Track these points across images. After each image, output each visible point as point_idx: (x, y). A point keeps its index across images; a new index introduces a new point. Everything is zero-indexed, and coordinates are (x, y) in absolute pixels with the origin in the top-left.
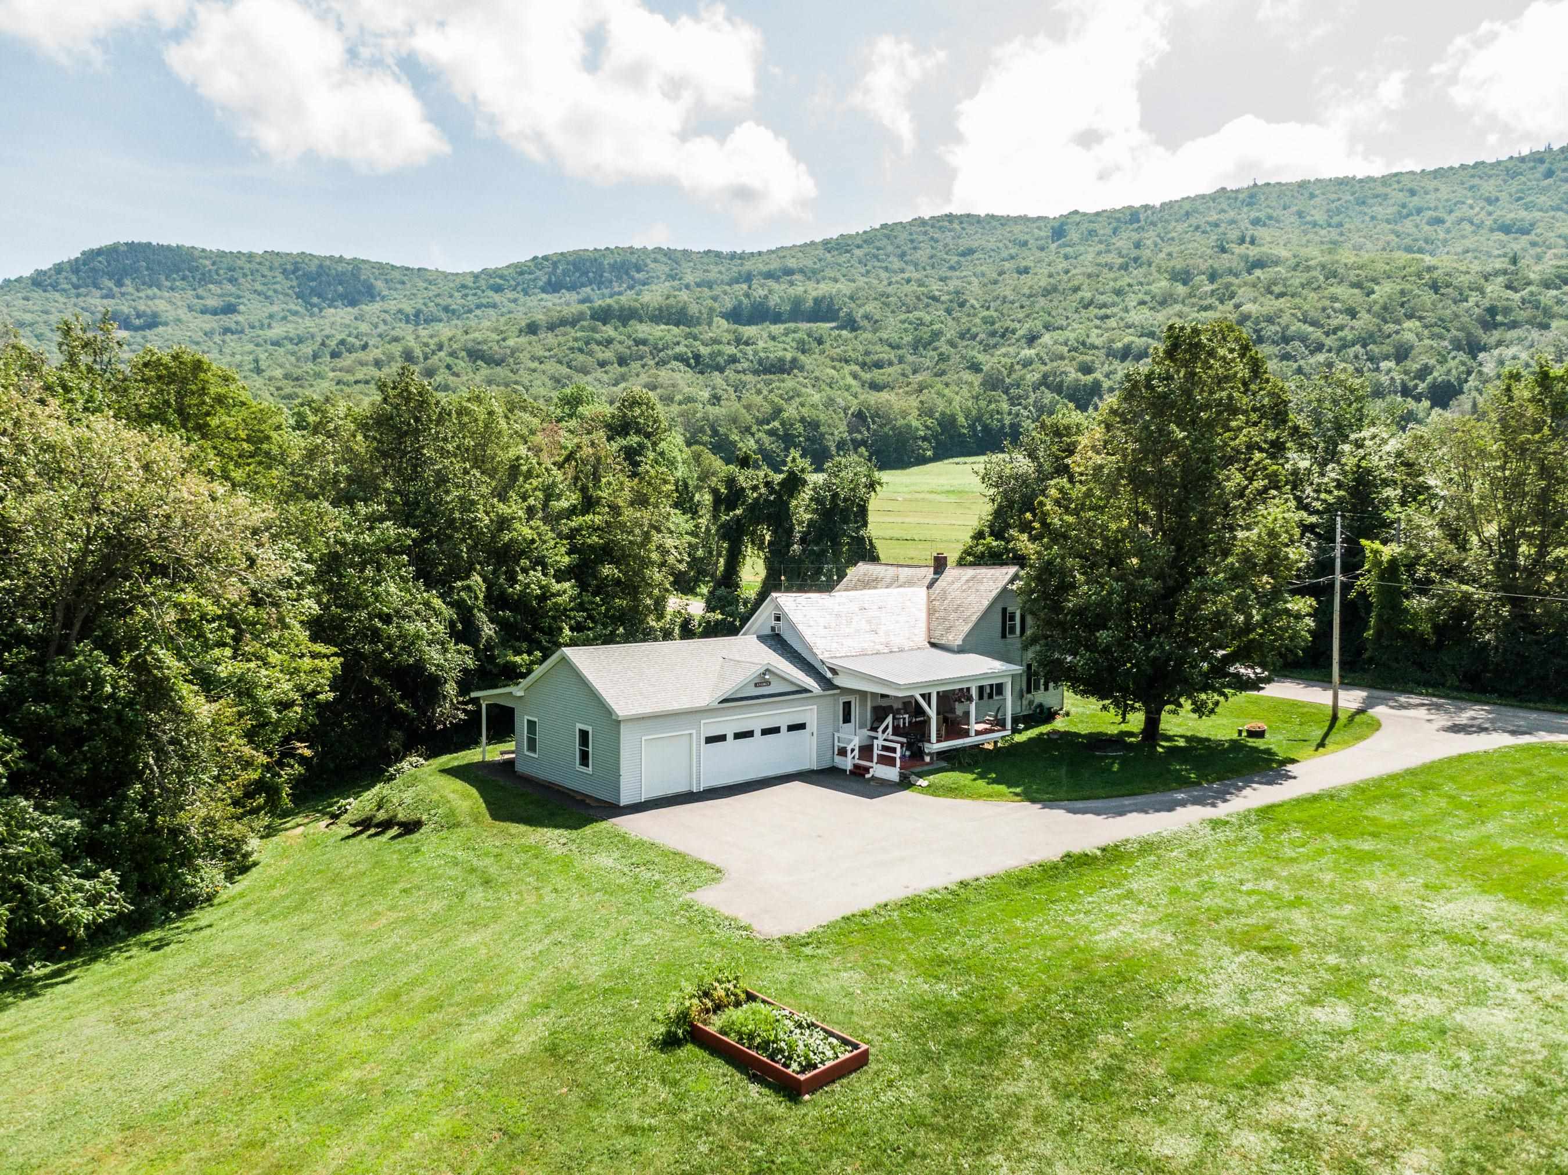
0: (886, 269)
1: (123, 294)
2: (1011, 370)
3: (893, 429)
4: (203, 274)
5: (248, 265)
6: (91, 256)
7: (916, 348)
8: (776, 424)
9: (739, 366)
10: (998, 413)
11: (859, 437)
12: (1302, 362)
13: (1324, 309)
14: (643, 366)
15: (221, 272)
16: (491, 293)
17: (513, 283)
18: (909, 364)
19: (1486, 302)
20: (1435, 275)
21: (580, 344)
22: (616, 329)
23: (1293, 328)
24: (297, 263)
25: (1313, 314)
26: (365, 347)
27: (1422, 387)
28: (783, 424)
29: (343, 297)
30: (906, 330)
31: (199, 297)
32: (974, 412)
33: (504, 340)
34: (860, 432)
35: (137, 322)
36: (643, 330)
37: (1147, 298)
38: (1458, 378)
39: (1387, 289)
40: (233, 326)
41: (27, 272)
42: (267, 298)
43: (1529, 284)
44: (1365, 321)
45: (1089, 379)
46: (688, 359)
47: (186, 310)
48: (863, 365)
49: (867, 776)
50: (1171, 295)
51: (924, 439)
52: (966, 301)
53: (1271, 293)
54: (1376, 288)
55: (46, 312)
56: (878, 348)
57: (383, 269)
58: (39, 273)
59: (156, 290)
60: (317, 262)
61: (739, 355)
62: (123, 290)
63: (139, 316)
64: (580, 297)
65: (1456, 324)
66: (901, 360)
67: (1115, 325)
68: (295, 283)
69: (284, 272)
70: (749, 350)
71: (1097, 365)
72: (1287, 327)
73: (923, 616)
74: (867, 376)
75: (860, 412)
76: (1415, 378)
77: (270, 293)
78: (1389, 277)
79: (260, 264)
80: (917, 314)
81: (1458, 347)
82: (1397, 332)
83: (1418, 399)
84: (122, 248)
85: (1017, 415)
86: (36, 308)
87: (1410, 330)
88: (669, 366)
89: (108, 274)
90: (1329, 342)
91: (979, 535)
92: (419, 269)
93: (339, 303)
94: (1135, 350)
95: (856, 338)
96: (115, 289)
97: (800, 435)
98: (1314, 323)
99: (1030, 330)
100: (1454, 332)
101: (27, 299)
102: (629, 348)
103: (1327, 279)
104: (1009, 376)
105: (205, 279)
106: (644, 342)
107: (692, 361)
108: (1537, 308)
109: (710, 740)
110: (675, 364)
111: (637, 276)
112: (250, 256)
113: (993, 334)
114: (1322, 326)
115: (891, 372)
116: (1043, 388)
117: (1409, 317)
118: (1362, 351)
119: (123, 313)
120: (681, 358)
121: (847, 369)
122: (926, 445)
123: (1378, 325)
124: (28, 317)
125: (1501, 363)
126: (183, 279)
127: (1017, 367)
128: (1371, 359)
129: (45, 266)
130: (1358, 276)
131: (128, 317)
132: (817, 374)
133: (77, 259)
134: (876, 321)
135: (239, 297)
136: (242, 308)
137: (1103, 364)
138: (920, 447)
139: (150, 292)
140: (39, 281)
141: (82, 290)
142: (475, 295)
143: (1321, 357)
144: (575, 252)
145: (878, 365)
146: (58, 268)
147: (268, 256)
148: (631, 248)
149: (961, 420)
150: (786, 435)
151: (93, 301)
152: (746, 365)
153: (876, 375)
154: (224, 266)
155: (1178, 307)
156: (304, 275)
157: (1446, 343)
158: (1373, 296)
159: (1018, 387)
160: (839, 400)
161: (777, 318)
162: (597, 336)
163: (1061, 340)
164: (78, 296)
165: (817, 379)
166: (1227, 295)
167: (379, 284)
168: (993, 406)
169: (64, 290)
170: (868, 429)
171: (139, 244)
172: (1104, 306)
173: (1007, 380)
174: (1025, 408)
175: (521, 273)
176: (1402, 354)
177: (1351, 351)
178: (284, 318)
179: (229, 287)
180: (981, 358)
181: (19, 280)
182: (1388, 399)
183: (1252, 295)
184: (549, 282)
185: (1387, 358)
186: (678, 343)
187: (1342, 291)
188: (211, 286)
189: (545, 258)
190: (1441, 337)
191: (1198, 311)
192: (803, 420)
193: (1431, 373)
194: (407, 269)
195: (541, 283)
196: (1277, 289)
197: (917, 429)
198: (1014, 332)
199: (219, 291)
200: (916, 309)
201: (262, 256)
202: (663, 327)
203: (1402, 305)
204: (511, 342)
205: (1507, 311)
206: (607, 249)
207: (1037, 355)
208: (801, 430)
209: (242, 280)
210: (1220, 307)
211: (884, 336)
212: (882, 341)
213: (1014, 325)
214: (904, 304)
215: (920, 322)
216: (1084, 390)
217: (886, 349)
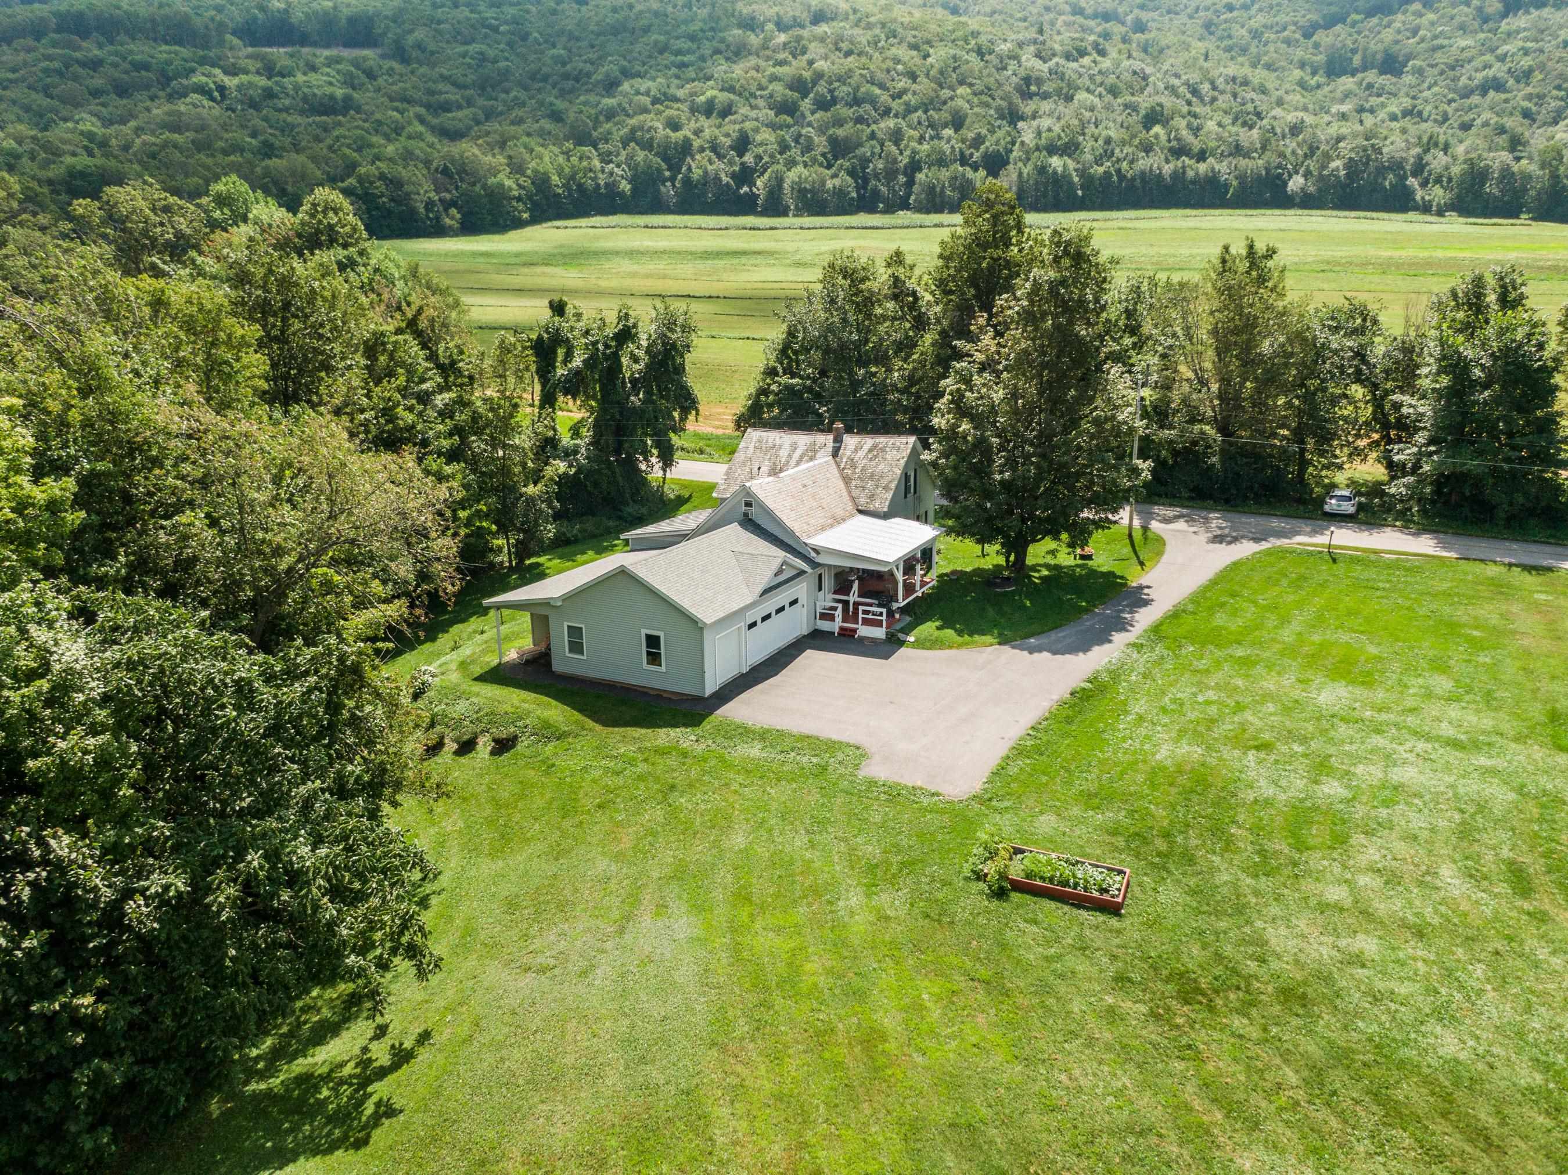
2: (595, 121)
3: (484, 187)
7: (483, 89)
8: (351, 181)
9: (279, 103)
10: (591, 170)
11: (448, 196)
12: (874, 127)
13: (888, 71)
18: (480, 108)
19: (1022, 73)
20: (980, 41)
21: (56, 65)
22: (101, 46)
23: (863, 90)
25: (880, 76)
27: (977, 156)
28: (360, 181)
30: (468, 66)
32: (567, 170)
34: (450, 192)
36: (139, 49)
37: (722, 47)
38: (1006, 148)
39: (942, 53)
43: (1054, 55)
44: (924, 86)
45: (679, 135)
46: (210, 91)
48: (428, 106)
49: (855, 636)
50: (745, 45)
51: (519, 199)
52: (527, 34)
53: (839, 49)
54: (931, 51)
56: (441, 86)
61: (276, 89)
65: (1000, 92)
66: (470, 102)
67: (693, 75)
70: (285, 82)
71: (684, 121)
72: (858, 88)
73: (841, 484)
74: (435, 121)
75: (446, 168)
76: (970, 147)
78: (941, 40)
80: (476, 47)
81: (1002, 117)
82: (952, 98)
83: (975, 168)
85: (611, 174)
87: (962, 97)
90: (896, 105)
91: (771, 372)
94: (718, 106)
95: (412, 72)
98: (882, 86)
99: (607, 75)
100: (999, 101)
102: (126, 72)
103: (888, 38)
104: (594, 128)
106: (145, 67)
107: (216, 94)
108: (1062, 80)
110: (194, 97)
113: (567, 77)
114: (888, 90)
115: (460, 117)
116: (632, 144)
117: (961, 83)
118: (924, 117)
120: (200, 90)
121: (413, 111)
122: (521, 206)
123: (935, 91)
125: (1039, 134)
127: (601, 119)
128: (931, 125)
130: (914, 37)
132: (378, 116)
134: (432, 53)
137: (689, 120)
138: (516, 209)
143: (891, 123)
145: (446, 107)
149: (555, 179)
150: (367, 194)
152: (287, 102)
153: (447, 119)
155: (753, 61)
157: (992, 112)
158: (930, 60)
159: (607, 142)
160: (417, 152)
161: (304, 40)
162: (78, 55)
163: (642, 90)
165: (379, 123)
166: (797, 49)
168: (585, 163)
170: (457, 188)
172: (679, 52)
173: (595, 134)
174: (618, 166)
176: (958, 122)
177: (915, 117)
180: (560, 104)
182: (952, 168)
183: (822, 51)
185: (945, 126)
187: (902, 52)
190: (987, 105)
191: (774, 66)
192: (382, 177)
193: (983, 143)
196: (844, 46)
197: (510, 189)
198: (589, 75)
200: (474, 40)
203: (954, 69)
205: (1039, 82)
207: (620, 105)
208: (383, 188)
210: (794, 63)
211: (445, 72)
212: (444, 78)
213: (588, 67)
214: (458, 33)
215: (482, 58)
216: (675, 149)
217: (449, 87)
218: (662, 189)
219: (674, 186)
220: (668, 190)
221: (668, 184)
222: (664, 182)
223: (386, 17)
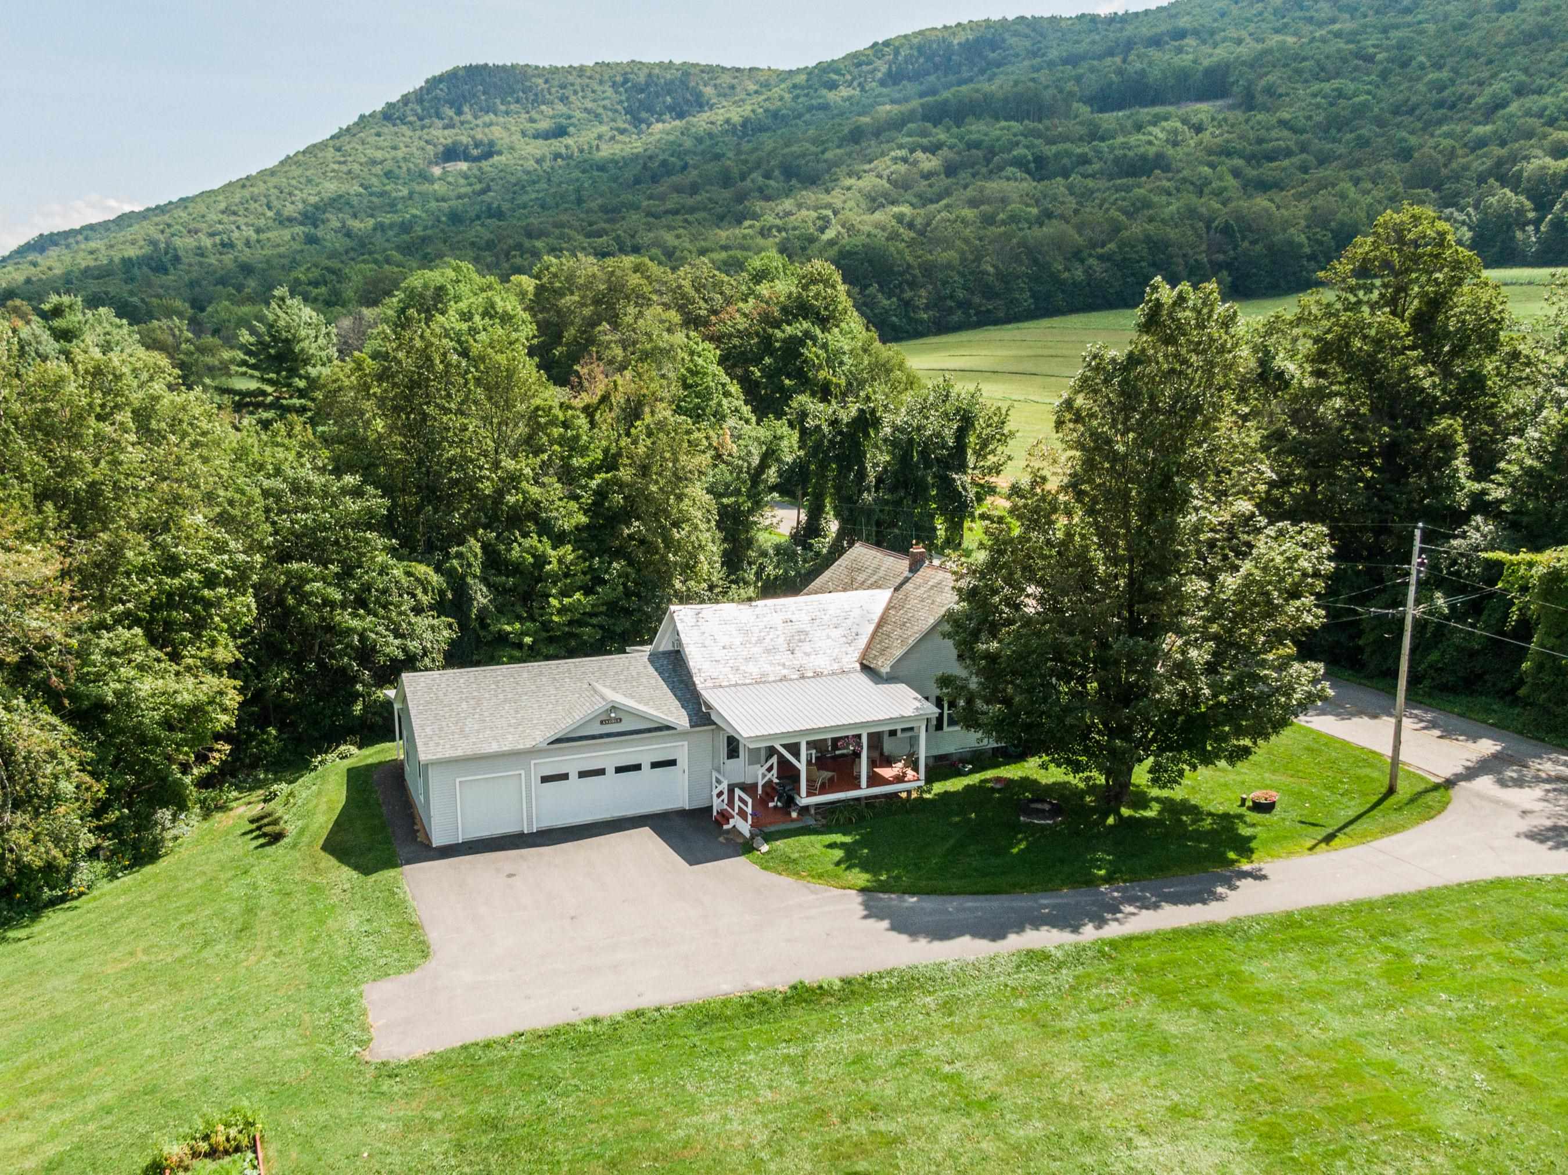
0: (1310, 20)
1: (462, 123)
2: (1452, 155)
3: (1269, 244)
4: (536, 95)
5: (579, 80)
6: (434, 82)
7: (1327, 131)
8: (1113, 245)
9: (1089, 169)
11: (1220, 259)
14: (974, 176)
15: (553, 90)
16: (824, 92)
17: (849, 77)
18: (1314, 153)
22: (948, 130)
24: (626, 73)
26: (685, 167)
28: (1120, 245)
29: (670, 109)
30: (1318, 106)
31: (532, 120)
33: (823, 152)
34: (1224, 252)
35: (475, 152)
36: (977, 129)
40: (563, 151)
41: (379, 107)
42: (597, 116)
46: (1029, 162)
47: (519, 136)
48: (1251, 159)
49: (725, 827)
52: (1411, 58)
55: (395, 148)
56: (1274, 133)
57: (712, 72)
58: (390, 105)
59: (492, 116)
60: (646, 71)
61: (1091, 154)
62: (462, 118)
63: (476, 146)
64: (923, 88)
66: (1304, 148)
68: (623, 98)
69: (614, 85)
70: (1103, 146)
74: (1251, 173)
75: (1228, 225)
77: (600, 111)
79: (590, 78)
80: (1336, 83)
84: (461, 73)
86: (386, 144)
88: (1003, 174)
89: (446, 102)
92: (751, 69)
93: (667, 117)
95: (1247, 121)
96: (456, 118)
97: (1142, 259)
99: (1494, 96)
101: (378, 135)
102: (960, 153)
104: (1445, 166)
105: (538, 100)
106: (978, 145)
107: (1032, 165)
109: (545, 779)
110: (1010, 170)
111: (992, 56)
112: (581, 70)
113: (1440, 105)
115: (1285, 166)
116: (1491, 181)
119: (461, 143)
120: (1020, 163)
121: (1230, 164)
122: (1312, 265)
124: (379, 155)
126: (517, 102)
127: (1460, 152)
129: (395, 98)
131: (467, 147)
132: (1185, 173)
133: (421, 88)
134: (1280, 96)
135: (570, 117)
136: (571, 129)
139: (486, 119)
140: (390, 115)
141: (427, 121)
142: (807, 95)
144: (921, 33)
145: (1272, 156)
146: (405, 100)
147: (598, 69)
148: (988, 20)
151: (434, 132)
152: (1097, 167)
153: (1268, 170)
154: (556, 83)
156: (634, 86)
160: (1204, 210)
161: (1150, 99)
162: (926, 141)
163: (1535, 109)
164: (423, 128)
167: (709, 91)
169: (411, 123)
170: (1235, 247)
171: (477, 67)
173: (1444, 171)
175: (859, 65)
178: (613, 138)
179: (561, 108)
180: (1415, 139)
181: (372, 115)
184: (889, 73)
186: (1017, 144)
188: (543, 107)
189: (887, 43)
194: (738, 70)
195: (879, 75)
197: (1301, 245)
198: (1469, 99)
199: (551, 113)
200: (1338, 75)
201: (592, 69)
202: (1003, 123)
204: (829, 155)
206: (959, 25)
207: (1496, 132)
208: (1145, 252)
209: (572, 98)
211: (1286, 116)
212: (1283, 123)
213: (1472, 89)
214: (1323, 69)
215: (1340, 94)
216: (1553, 181)
217: (1286, 133)
218: (1519, 235)
219: (1537, 230)
220: (1529, 237)
221: (1530, 228)
222: (1523, 227)
223: (1244, 63)
